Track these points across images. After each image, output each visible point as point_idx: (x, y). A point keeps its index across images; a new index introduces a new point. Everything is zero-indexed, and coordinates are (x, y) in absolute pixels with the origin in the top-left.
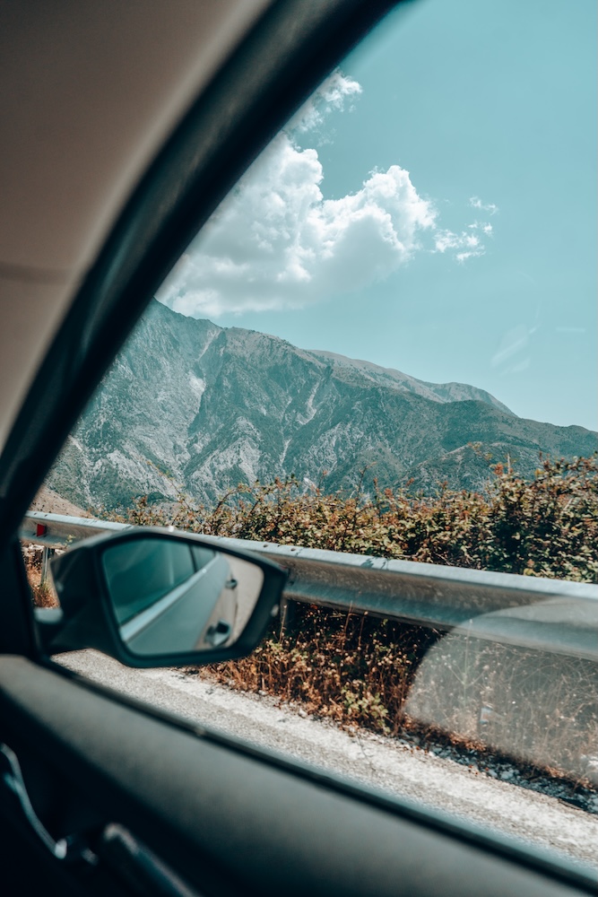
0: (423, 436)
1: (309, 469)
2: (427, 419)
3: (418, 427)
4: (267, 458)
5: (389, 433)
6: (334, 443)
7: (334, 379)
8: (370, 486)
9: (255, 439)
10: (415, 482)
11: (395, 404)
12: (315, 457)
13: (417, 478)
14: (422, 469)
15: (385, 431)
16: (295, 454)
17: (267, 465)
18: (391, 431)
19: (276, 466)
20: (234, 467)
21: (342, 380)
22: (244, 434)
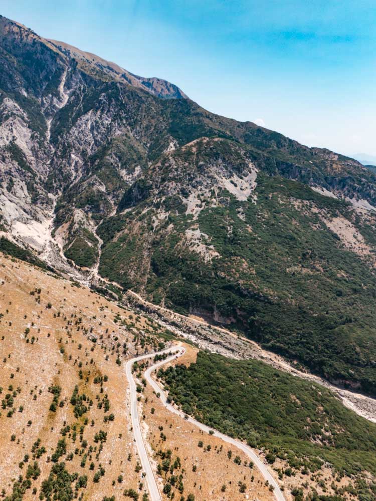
0: (154, 124)
1: (74, 147)
2: (155, 111)
3: (149, 117)
4: (37, 137)
5: (129, 120)
6: (89, 126)
7: (80, 70)
8: (125, 164)
9: (23, 118)
10: (167, 168)
11: (131, 97)
12: (77, 137)
13: (167, 165)
14: (171, 158)
15: (127, 119)
16: (59, 134)
17: (38, 142)
18: (131, 119)
19: (45, 143)
20: (11, 142)
21: (86, 72)
22: (13, 114)
